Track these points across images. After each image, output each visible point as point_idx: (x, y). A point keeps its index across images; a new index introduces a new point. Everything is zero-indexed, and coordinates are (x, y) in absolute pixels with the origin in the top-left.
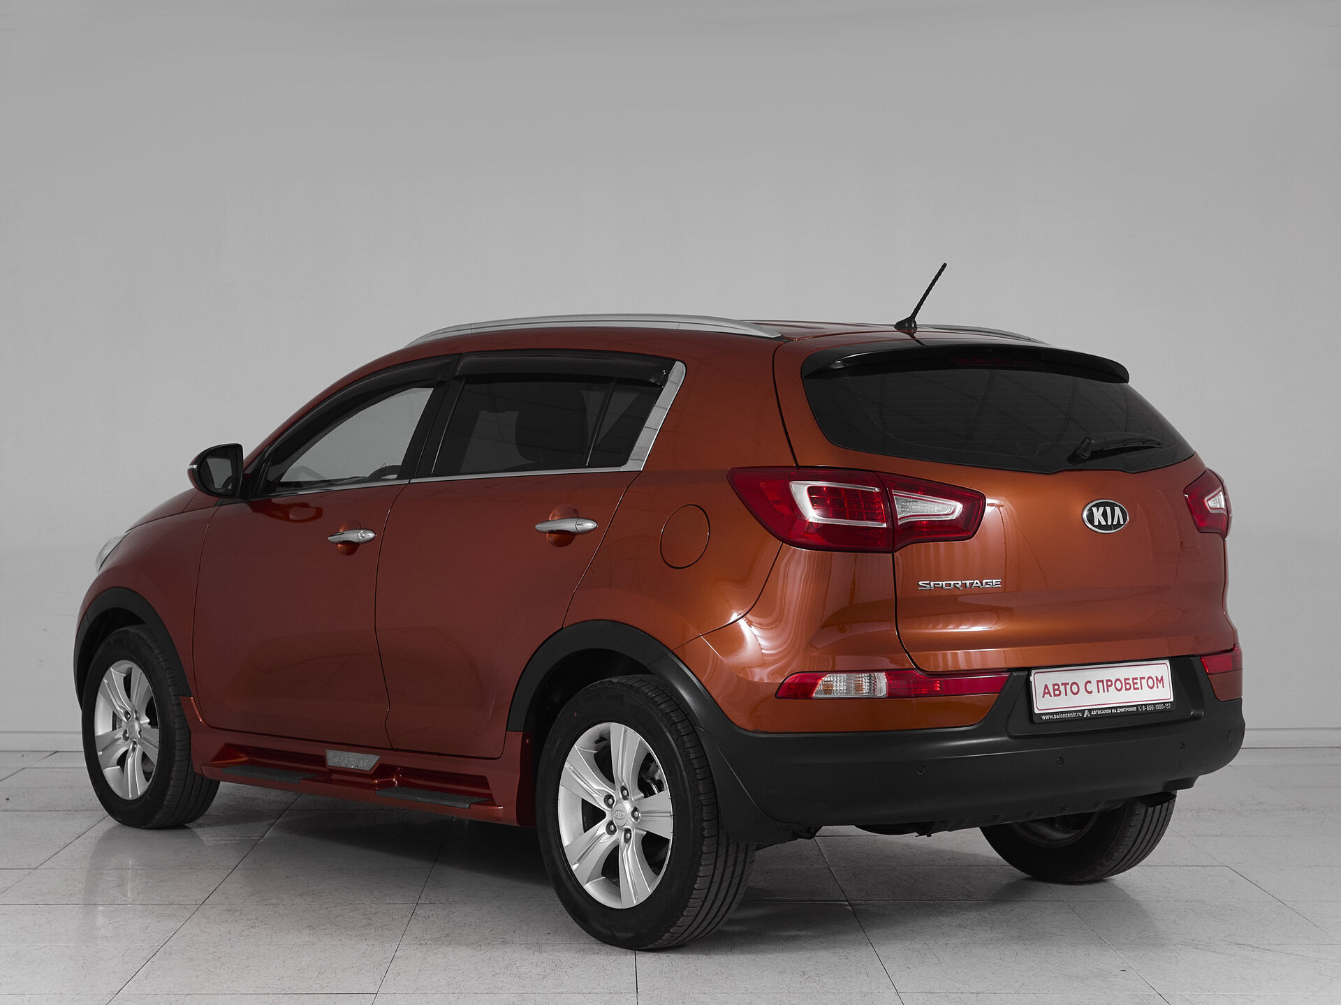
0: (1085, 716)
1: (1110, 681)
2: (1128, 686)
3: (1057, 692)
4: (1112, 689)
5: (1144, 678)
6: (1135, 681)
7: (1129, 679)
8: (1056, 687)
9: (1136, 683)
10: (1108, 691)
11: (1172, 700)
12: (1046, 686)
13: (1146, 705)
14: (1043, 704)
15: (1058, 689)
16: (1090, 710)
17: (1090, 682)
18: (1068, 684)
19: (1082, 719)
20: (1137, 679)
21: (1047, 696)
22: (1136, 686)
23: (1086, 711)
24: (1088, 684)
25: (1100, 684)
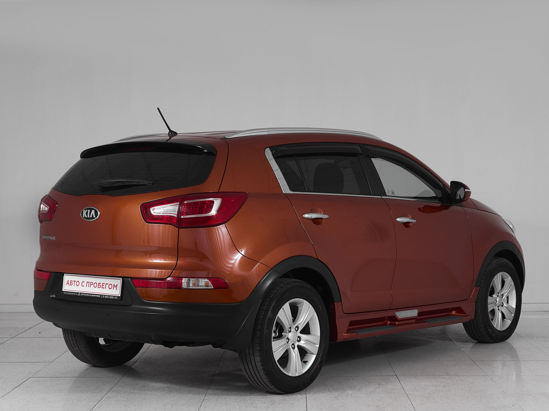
0: (78, 295)
1: (92, 283)
2: (99, 286)
3: (71, 284)
4: (92, 286)
5: (108, 284)
6: (103, 285)
7: (101, 283)
8: (71, 282)
9: (104, 286)
10: (90, 287)
11: (120, 295)
12: (68, 281)
13: (105, 296)
14: (66, 288)
15: (72, 283)
16: (81, 293)
17: (84, 282)
18: (76, 281)
19: (77, 296)
20: (104, 284)
21: (68, 285)
22: (103, 287)
23: (79, 293)
24: (83, 283)
25: (88, 283)
